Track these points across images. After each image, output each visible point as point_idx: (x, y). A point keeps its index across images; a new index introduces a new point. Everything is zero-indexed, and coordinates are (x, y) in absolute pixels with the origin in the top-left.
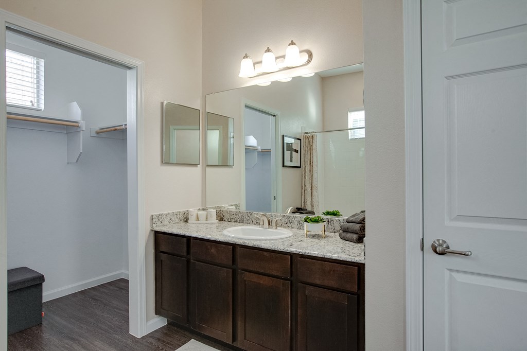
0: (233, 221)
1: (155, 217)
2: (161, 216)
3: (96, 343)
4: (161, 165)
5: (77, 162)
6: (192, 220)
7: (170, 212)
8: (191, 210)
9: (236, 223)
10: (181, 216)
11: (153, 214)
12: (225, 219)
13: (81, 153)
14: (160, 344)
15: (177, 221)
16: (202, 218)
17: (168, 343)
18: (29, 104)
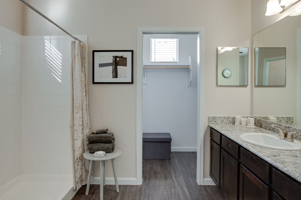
0: (268, 129)
1: (211, 118)
2: (215, 118)
3: (181, 177)
4: (216, 87)
5: (190, 86)
6: (237, 123)
7: (222, 116)
8: (237, 116)
9: (269, 131)
10: (231, 120)
11: (210, 116)
12: (263, 126)
13: (191, 81)
14: (205, 193)
15: (227, 122)
16: (244, 124)
17: (209, 195)
18: (172, 60)
